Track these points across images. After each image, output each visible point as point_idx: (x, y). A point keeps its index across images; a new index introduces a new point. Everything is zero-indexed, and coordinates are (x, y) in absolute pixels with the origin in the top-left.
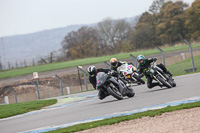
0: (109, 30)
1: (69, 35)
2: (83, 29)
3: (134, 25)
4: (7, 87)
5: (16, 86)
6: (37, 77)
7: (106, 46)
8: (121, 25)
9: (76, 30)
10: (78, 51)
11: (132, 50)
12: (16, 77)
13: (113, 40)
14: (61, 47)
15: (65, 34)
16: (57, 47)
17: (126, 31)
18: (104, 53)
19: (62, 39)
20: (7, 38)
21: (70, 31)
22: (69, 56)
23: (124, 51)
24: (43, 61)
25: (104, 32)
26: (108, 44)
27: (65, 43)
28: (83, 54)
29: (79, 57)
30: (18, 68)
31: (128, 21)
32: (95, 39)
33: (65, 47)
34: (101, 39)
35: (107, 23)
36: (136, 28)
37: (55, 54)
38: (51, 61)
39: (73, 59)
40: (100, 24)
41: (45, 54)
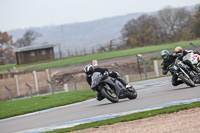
0: (168, 19)
1: (129, 23)
2: (143, 17)
3: (194, 14)
4: (66, 75)
5: (75, 73)
6: (96, 65)
7: (166, 34)
8: (181, 13)
9: (136, 18)
10: (138, 39)
11: (192, 39)
12: (75, 65)
13: (173, 29)
14: (120, 35)
15: (125, 22)
16: (116, 35)
17: (186, 20)
18: (164, 42)
19: (121, 27)
20: (67, 26)
21: (130, 19)
22: (129, 45)
23: (185, 40)
24: (102, 49)
25: (163, 20)
26: (168, 32)
27: (125, 32)
28: (143, 42)
29: (138, 45)
30: (77, 56)
31: (189, 9)
32: (155, 27)
33: (125, 36)
34: (161, 28)
35: (167, 11)
36: (196, 17)
37: (115, 42)
38: (111, 49)
39: (133, 47)
40: (160, 12)
41: (105, 42)
